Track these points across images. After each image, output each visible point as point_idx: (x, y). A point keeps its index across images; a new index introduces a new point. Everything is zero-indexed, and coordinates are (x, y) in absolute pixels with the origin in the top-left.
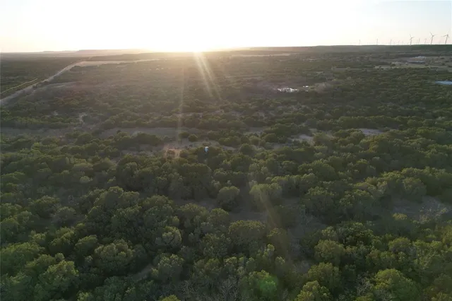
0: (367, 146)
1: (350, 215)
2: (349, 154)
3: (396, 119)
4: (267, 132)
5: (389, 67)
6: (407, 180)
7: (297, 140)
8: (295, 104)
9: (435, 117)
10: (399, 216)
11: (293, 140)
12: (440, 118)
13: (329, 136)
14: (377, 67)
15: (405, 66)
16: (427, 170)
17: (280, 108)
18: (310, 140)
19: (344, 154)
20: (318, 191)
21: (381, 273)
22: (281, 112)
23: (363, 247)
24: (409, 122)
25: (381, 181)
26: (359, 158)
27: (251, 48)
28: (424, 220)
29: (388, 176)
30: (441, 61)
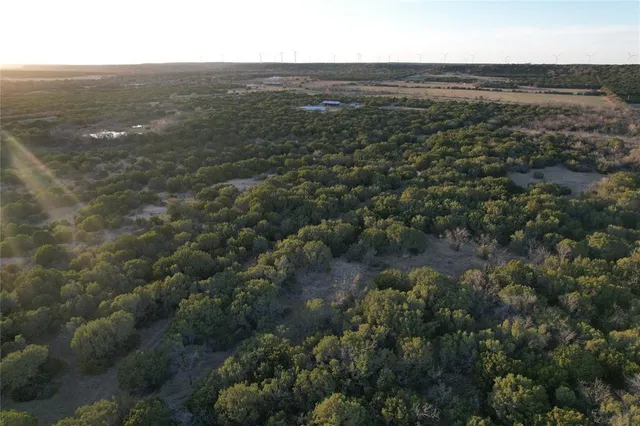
0: (245, 207)
1: (252, 326)
2: (225, 224)
3: (271, 160)
5: (244, 91)
6: (309, 246)
7: (141, 216)
8: (124, 157)
9: (311, 151)
10: (314, 304)
11: (134, 218)
12: (316, 153)
13: (190, 201)
14: (230, 92)
15: (262, 88)
16: (323, 225)
17: (102, 166)
18: (162, 213)
19: (219, 226)
21: (320, 408)
22: (104, 174)
23: (284, 376)
24: (286, 162)
25: (279, 257)
26: (239, 228)
27: (25, 66)
29: (284, 245)
30: (298, 83)
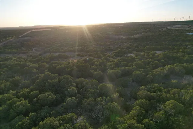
0: (158, 56)
1: (152, 82)
2: (150, 59)
3: (170, 47)
4: (114, 53)
5: (165, 29)
6: (177, 68)
7: (127, 55)
8: (126, 43)
9: (187, 46)
10: (174, 81)
11: (126, 56)
12: (189, 46)
13: (142, 54)
14: (160, 29)
15: (172, 28)
16: (185, 64)
17: (120, 44)
18: (133, 55)
19: (148, 59)
20: (137, 72)
21: (168, 102)
22: (120, 46)
23: (159, 93)
24: (176, 47)
25: (165, 69)
26: (155, 61)
28: (185, 82)
29: (168, 67)
30: (188, 27)
